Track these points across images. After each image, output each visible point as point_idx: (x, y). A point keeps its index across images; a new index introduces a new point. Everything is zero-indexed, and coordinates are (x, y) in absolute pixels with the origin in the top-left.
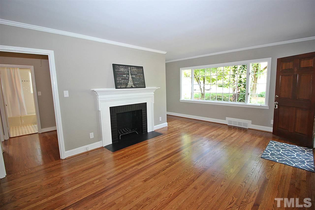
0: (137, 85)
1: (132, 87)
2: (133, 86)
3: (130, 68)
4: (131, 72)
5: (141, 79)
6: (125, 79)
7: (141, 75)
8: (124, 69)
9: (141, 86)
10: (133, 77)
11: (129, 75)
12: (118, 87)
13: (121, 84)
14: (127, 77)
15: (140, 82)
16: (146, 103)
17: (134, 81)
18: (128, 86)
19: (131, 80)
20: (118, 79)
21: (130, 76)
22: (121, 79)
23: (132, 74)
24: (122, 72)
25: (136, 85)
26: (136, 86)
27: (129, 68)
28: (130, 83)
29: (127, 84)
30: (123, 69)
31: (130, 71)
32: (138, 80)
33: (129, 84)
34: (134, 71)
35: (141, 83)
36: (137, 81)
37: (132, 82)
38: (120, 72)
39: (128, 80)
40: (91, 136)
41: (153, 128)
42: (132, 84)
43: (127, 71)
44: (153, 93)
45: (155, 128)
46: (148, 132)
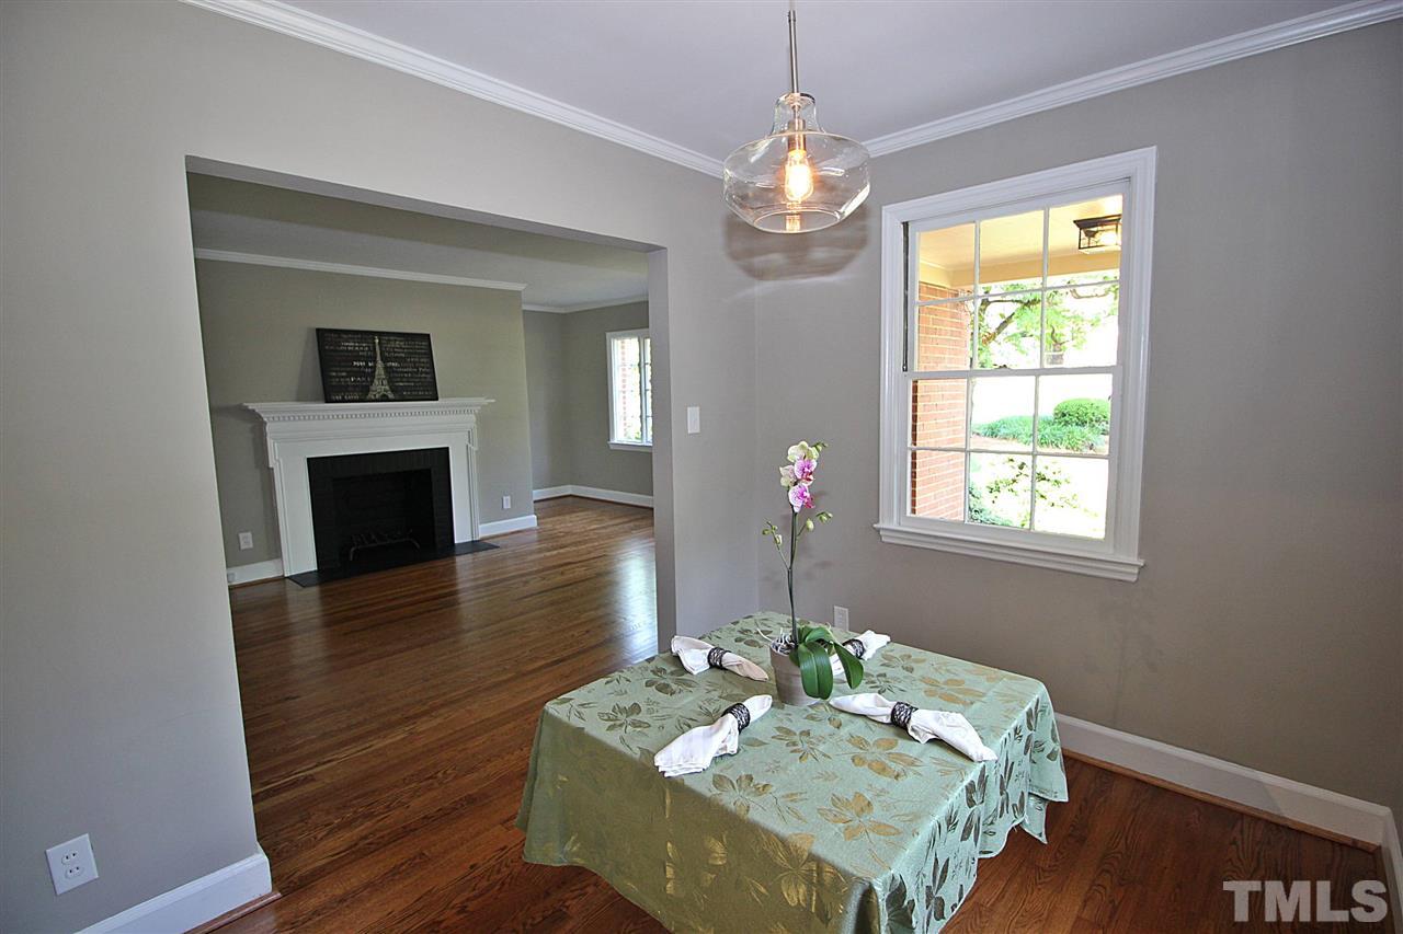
0: (405, 393)
1: (385, 399)
2: (391, 396)
3: (380, 340)
4: (381, 352)
5: (422, 373)
6: (359, 372)
7: (422, 360)
8: (357, 344)
9: (421, 395)
10: (391, 367)
11: (375, 361)
12: (334, 398)
13: (345, 389)
14: (367, 366)
15: (415, 382)
16: (446, 450)
17: (395, 379)
18: (371, 396)
19: (384, 376)
20: (333, 374)
21: (380, 364)
22: (344, 374)
23: (385, 360)
24: (347, 351)
25: (399, 393)
26: (401, 395)
27: (377, 341)
28: (380, 386)
30: (352, 344)
31: (381, 347)
32: (410, 377)
33: (373, 387)
34: (396, 350)
35: (420, 386)
36: (405, 380)
37: (385, 382)
38: (342, 351)
39: (372, 375)
40: (242, 543)
41: (473, 531)
42: (387, 388)
43: (369, 350)
44: (473, 418)
45: (485, 531)
46: (456, 542)
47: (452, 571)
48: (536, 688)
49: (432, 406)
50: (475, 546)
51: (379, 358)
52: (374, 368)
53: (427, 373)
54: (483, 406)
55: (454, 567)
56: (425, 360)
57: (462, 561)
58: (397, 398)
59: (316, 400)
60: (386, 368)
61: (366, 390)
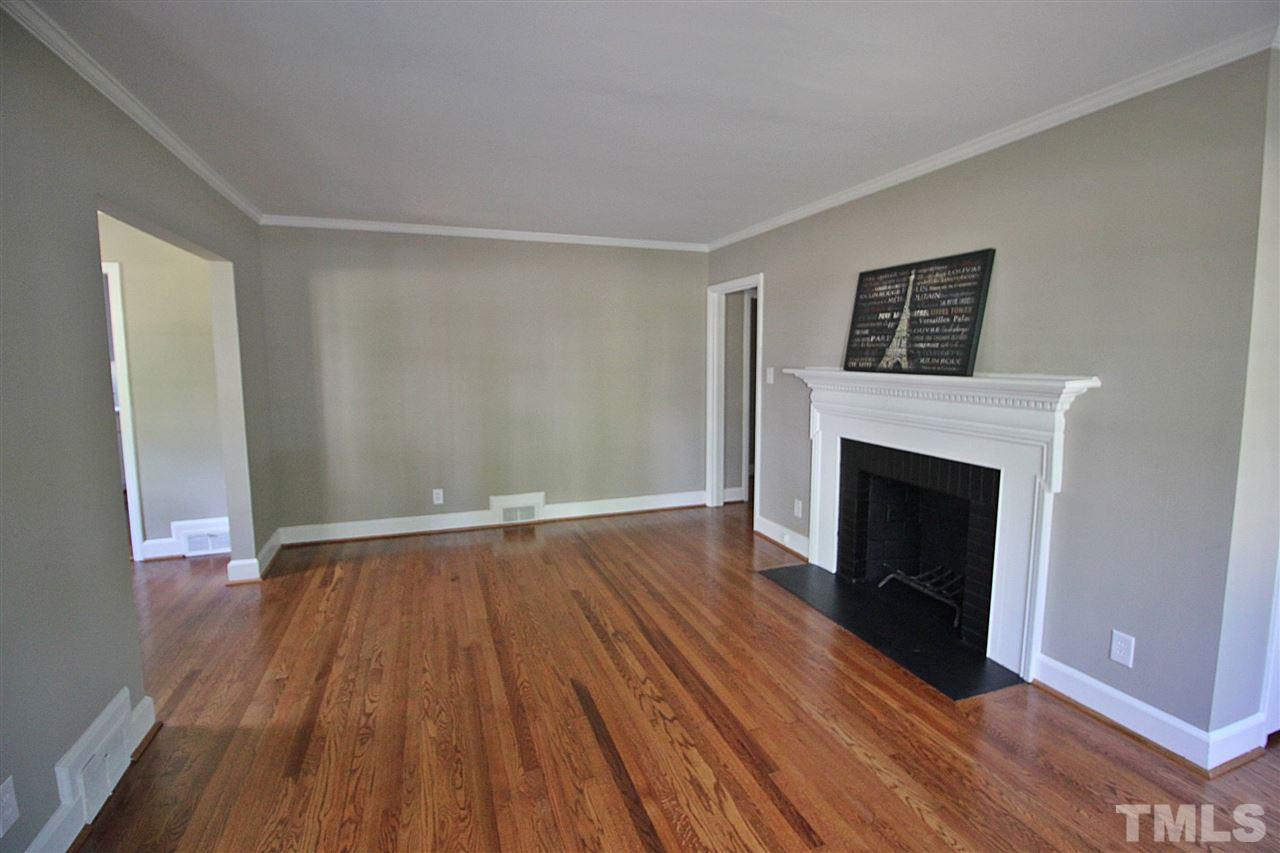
0: (922, 361)
1: (897, 369)
2: (905, 365)
3: (917, 274)
4: (914, 294)
5: (957, 323)
6: (882, 329)
7: (963, 301)
8: (889, 287)
9: (944, 365)
10: (918, 318)
11: (902, 312)
12: (853, 364)
13: (861, 353)
14: (891, 319)
15: (941, 342)
16: (998, 472)
17: (917, 338)
18: (883, 364)
19: (905, 334)
20: (860, 332)
21: (906, 315)
22: (867, 332)
23: (914, 306)
24: (878, 299)
25: (916, 361)
26: (918, 364)
27: (913, 277)
28: (897, 350)
29: (880, 353)
30: (885, 288)
31: (914, 287)
32: (936, 334)
33: (889, 352)
34: (931, 288)
35: (946, 349)
36: (929, 338)
37: (904, 342)
38: (873, 300)
39: (893, 333)
42: (905, 352)
43: (901, 294)
51: (907, 305)
52: (899, 320)
60: (911, 320)
61: (882, 355)
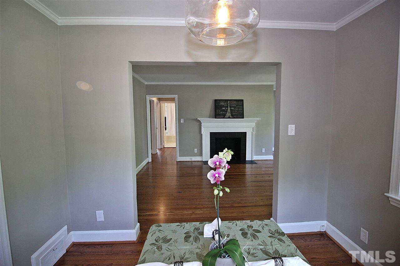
1: (229, 118)
2: (231, 117)
3: (230, 102)
4: (230, 105)
6: (224, 111)
8: (224, 103)
9: (239, 117)
10: (232, 109)
11: (228, 108)
12: (217, 117)
13: (220, 115)
14: (226, 109)
15: (238, 113)
16: (246, 133)
17: (232, 112)
18: (226, 117)
19: (230, 112)
20: (217, 111)
21: (229, 108)
22: (220, 111)
23: (230, 107)
24: (221, 105)
26: (234, 117)
28: (228, 114)
30: (222, 103)
34: (234, 104)
35: (240, 114)
36: (235, 113)
38: (220, 105)
39: (227, 111)
40: (195, 151)
41: (252, 157)
42: (230, 115)
43: (227, 105)
44: (254, 124)
45: (255, 158)
46: (246, 160)
47: (245, 168)
48: (232, 213)
49: (243, 120)
50: (252, 162)
51: (229, 107)
52: (228, 109)
53: (241, 111)
54: (257, 120)
55: (245, 167)
56: (241, 107)
57: (247, 166)
58: (233, 118)
59: (213, 118)
60: (230, 109)
61: (225, 115)
